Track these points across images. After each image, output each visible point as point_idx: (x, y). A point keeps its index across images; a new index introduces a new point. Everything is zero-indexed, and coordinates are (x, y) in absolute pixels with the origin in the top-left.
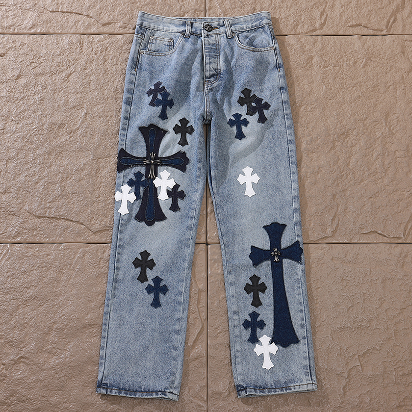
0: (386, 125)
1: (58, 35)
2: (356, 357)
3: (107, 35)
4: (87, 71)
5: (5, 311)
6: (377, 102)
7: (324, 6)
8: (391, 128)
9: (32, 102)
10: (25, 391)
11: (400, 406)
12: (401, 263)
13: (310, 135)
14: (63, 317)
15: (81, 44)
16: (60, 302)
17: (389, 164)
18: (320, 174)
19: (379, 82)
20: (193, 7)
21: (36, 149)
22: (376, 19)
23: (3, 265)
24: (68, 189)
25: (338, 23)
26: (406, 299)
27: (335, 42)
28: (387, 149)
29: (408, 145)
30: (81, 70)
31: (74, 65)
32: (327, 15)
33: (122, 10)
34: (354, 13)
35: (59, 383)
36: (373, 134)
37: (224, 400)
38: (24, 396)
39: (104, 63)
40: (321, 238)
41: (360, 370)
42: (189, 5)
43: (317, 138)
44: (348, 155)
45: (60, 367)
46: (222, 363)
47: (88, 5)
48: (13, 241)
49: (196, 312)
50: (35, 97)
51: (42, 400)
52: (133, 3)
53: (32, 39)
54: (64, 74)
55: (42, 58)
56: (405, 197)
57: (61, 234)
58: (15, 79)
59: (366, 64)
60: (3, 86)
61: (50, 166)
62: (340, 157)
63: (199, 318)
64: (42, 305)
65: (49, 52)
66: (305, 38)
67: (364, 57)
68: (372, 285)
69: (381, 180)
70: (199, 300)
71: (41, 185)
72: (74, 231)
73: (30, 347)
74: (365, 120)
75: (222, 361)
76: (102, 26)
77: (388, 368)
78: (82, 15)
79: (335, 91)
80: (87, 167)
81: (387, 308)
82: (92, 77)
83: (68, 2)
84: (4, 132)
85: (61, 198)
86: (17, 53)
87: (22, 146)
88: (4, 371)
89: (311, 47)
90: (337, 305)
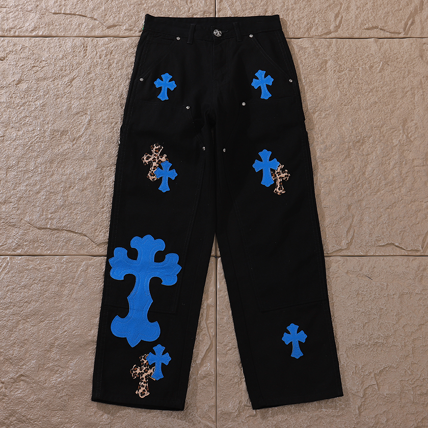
0: (404, 132)
1: (61, 38)
2: (372, 375)
3: (112, 38)
4: (91, 76)
5: (4, 326)
6: (395, 108)
7: (339, 7)
8: (409, 135)
9: (33, 109)
10: (25, 411)
12: (419, 276)
13: (324, 142)
14: (65, 333)
15: (85, 48)
16: (62, 318)
17: (407, 173)
18: (334, 184)
19: (396, 87)
20: (202, 9)
21: (37, 157)
22: (393, 21)
23: (2, 279)
24: (71, 199)
25: (353, 25)
26: (425, 315)
27: (350, 45)
28: (404, 157)
29: (427, 153)
30: (85, 75)
31: (78, 70)
32: (342, 17)
33: (128, 12)
34: (370, 15)
35: (61, 402)
36: (390, 141)
37: (234, 421)
38: (24, 416)
39: (109, 68)
40: (336, 251)
41: (376, 389)
42: (197, 7)
43: (332, 145)
44: (363, 164)
45: (62, 386)
46: (231, 382)
47: (92, 7)
48: (13, 253)
49: (204, 328)
50: (36, 103)
51: (42, 420)
52: (139, 5)
53: (33, 42)
54: (67, 79)
55: (44, 62)
56: (424, 207)
57: (63, 246)
58: (16, 84)
59: (383, 69)
60: (3, 91)
61: (52, 175)
62: (355, 166)
63: (208, 334)
64: (43, 321)
65: (51, 56)
66: (319, 41)
67: (381, 61)
68: (389, 300)
69: (398, 190)
70: (207, 315)
71: (43, 195)
72: (76, 243)
73: (30, 364)
74: (382, 126)
75: (231, 379)
76: (107, 28)
77: (405, 387)
78: (86, 17)
79: (351, 97)
80: (91, 176)
81: (405, 324)
82: (96, 82)
83: (71, 4)
84: (4, 139)
85: (63, 208)
86: (17, 56)
87: (23, 154)
88: (3, 389)
89: (325, 50)
90: (352, 321)
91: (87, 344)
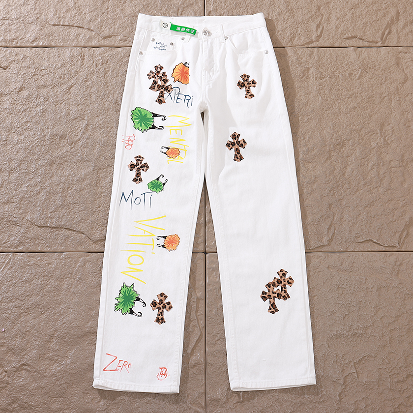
0: (381, 135)
1: (60, 48)
2: (352, 364)
3: (107, 48)
4: (88, 83)
5: (7, 319)
6: (372, 113)
7: (320, 18)
8: (386, 138)
9: (34, 114)
10: (27, 398)
12: (396, 271)
14: (64, 325)
15: (83, 57)
16: (61, 310)
17: (384, 174)
18: (316, 184)
19: (374, 93)
21: (38, 159)
22: (371, 31)
23: (6, 274)
24: (69, 199)
25: (334, 35)
27: (331, 54)
28: (382, 158)
29: (403, 155)
30: (82, 83)
31: (76, 78)
32: (323, 28)
33: (122, 24)
34: (349, 25)
35: (60, 390)
36: (369, 144)
37: (222, 407)
38: (25, 403)
39: (105, 76)
41: (355, 377)
43: (314, 148)
44: (343, 165)
45: (61, 374)
46: (220, 371)
47: (89, 19)
48: (15, 250)
49: (194, 319)
50: (37, 109)
51: (43, 406)
52: (133, 17)
53: (34, 52)
54: (65, 86)
55: (44, 71)
56: (400, 206)
57: (62, 243)
58: (18, 92)
59: (361, 76)
60: (6, 98)
61: (52, 177)
62: (334, 167)
63: (198, 326)
64: (44, 314)
65: (51, 65)
66: (301, 50)
67: (359, 69)
68: (367, 293)
69: (376, 190)
70: (197, 308)
71: (43, 195)
72: (74, 240)
73: (31, 354)
74: (361, 130)
75: (220, 368)
76: (103, 39)
77: (383, 375)
78: (83, 28)
79: (331, 102)
80: (88, 177)
81: (382, 315)
82: (93, 89)
83: (69, 16)
84: (6, 143)
85: (62, 208)
86: (19, 66)
87: (25, 157)
88: (6, 378)
89: (307, 59)
90: (333, 313)
91: (85, 335)
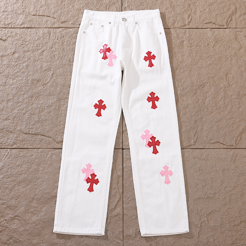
0: (226, 80)
1: (37, 29)
2: (205, 215)
3: (64, 29)
4: (53, 49)
5: (7, 188)
6: (221, 67)
7: (190, 11)
8: (229, 82)
9: (22, 68)
11: (233, 244)
12: (233, 160)
14: (41, 192)
15: (50, 34)
16: (39, 183)
17: (228, 103)
18: (188, 109)
19: (222, 55)
21: (24, 94)
22: (220, 19)
23: (6, 161)
24: (43, 117)
25: (198, 21)
26: (237, 181)
27: (196, 32)
28: (227, 94)
29: (239, 92)
30: (49, 49)
31: (46, 46)
32: (192, 17)
33: (73, 14)
34: (207, 16)
35: (38, 231)
36: (219, 85)
37: (133, 240)
38: (17, 239)
39: (62, 45)
40: (188, 146)
41: (206, 223)
43: (186, 88)
44: (204, 98)
45: (38, 222)
47: (53, 11)
50: (23, 64)
51: (28, 242)
52: (79, 10)
53: (22, 31)
54: (40, 51)
55: (28, 42)
56: (237, 122)
57: (39, 143)
58: (12, 54)
61: (32, 104)
62: (199, 99)
63: (118, 192)
64: (29, 185)
65: (31, 38)
66: (179, 30)
67: (213, 41)
68: (216, 173)
69: (223, 112)
70: (118, 181)
71: (27, 115)
72: (46, 142)
74: (214, 77)
75: (131, 217)
76: (61, 23)
77: (224, 222)
78: (50, 17)
79: (197, 61)
80: (54, 104)
81: (225, 186)
82: (56, 53)
83: (42, 10)
84: (5, 84)
85: (38, 123)
86: (13, 39)
87: (16, 93)
88: (6, 224)
89: (183, 35)
90: (197, 184)
91: (52, 198)
